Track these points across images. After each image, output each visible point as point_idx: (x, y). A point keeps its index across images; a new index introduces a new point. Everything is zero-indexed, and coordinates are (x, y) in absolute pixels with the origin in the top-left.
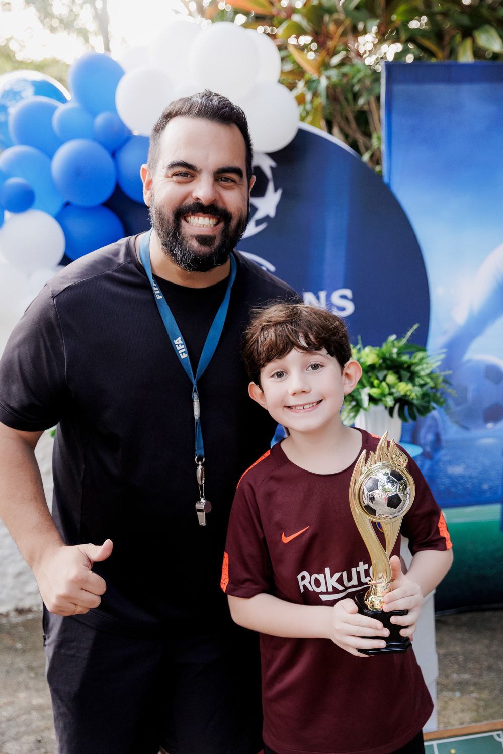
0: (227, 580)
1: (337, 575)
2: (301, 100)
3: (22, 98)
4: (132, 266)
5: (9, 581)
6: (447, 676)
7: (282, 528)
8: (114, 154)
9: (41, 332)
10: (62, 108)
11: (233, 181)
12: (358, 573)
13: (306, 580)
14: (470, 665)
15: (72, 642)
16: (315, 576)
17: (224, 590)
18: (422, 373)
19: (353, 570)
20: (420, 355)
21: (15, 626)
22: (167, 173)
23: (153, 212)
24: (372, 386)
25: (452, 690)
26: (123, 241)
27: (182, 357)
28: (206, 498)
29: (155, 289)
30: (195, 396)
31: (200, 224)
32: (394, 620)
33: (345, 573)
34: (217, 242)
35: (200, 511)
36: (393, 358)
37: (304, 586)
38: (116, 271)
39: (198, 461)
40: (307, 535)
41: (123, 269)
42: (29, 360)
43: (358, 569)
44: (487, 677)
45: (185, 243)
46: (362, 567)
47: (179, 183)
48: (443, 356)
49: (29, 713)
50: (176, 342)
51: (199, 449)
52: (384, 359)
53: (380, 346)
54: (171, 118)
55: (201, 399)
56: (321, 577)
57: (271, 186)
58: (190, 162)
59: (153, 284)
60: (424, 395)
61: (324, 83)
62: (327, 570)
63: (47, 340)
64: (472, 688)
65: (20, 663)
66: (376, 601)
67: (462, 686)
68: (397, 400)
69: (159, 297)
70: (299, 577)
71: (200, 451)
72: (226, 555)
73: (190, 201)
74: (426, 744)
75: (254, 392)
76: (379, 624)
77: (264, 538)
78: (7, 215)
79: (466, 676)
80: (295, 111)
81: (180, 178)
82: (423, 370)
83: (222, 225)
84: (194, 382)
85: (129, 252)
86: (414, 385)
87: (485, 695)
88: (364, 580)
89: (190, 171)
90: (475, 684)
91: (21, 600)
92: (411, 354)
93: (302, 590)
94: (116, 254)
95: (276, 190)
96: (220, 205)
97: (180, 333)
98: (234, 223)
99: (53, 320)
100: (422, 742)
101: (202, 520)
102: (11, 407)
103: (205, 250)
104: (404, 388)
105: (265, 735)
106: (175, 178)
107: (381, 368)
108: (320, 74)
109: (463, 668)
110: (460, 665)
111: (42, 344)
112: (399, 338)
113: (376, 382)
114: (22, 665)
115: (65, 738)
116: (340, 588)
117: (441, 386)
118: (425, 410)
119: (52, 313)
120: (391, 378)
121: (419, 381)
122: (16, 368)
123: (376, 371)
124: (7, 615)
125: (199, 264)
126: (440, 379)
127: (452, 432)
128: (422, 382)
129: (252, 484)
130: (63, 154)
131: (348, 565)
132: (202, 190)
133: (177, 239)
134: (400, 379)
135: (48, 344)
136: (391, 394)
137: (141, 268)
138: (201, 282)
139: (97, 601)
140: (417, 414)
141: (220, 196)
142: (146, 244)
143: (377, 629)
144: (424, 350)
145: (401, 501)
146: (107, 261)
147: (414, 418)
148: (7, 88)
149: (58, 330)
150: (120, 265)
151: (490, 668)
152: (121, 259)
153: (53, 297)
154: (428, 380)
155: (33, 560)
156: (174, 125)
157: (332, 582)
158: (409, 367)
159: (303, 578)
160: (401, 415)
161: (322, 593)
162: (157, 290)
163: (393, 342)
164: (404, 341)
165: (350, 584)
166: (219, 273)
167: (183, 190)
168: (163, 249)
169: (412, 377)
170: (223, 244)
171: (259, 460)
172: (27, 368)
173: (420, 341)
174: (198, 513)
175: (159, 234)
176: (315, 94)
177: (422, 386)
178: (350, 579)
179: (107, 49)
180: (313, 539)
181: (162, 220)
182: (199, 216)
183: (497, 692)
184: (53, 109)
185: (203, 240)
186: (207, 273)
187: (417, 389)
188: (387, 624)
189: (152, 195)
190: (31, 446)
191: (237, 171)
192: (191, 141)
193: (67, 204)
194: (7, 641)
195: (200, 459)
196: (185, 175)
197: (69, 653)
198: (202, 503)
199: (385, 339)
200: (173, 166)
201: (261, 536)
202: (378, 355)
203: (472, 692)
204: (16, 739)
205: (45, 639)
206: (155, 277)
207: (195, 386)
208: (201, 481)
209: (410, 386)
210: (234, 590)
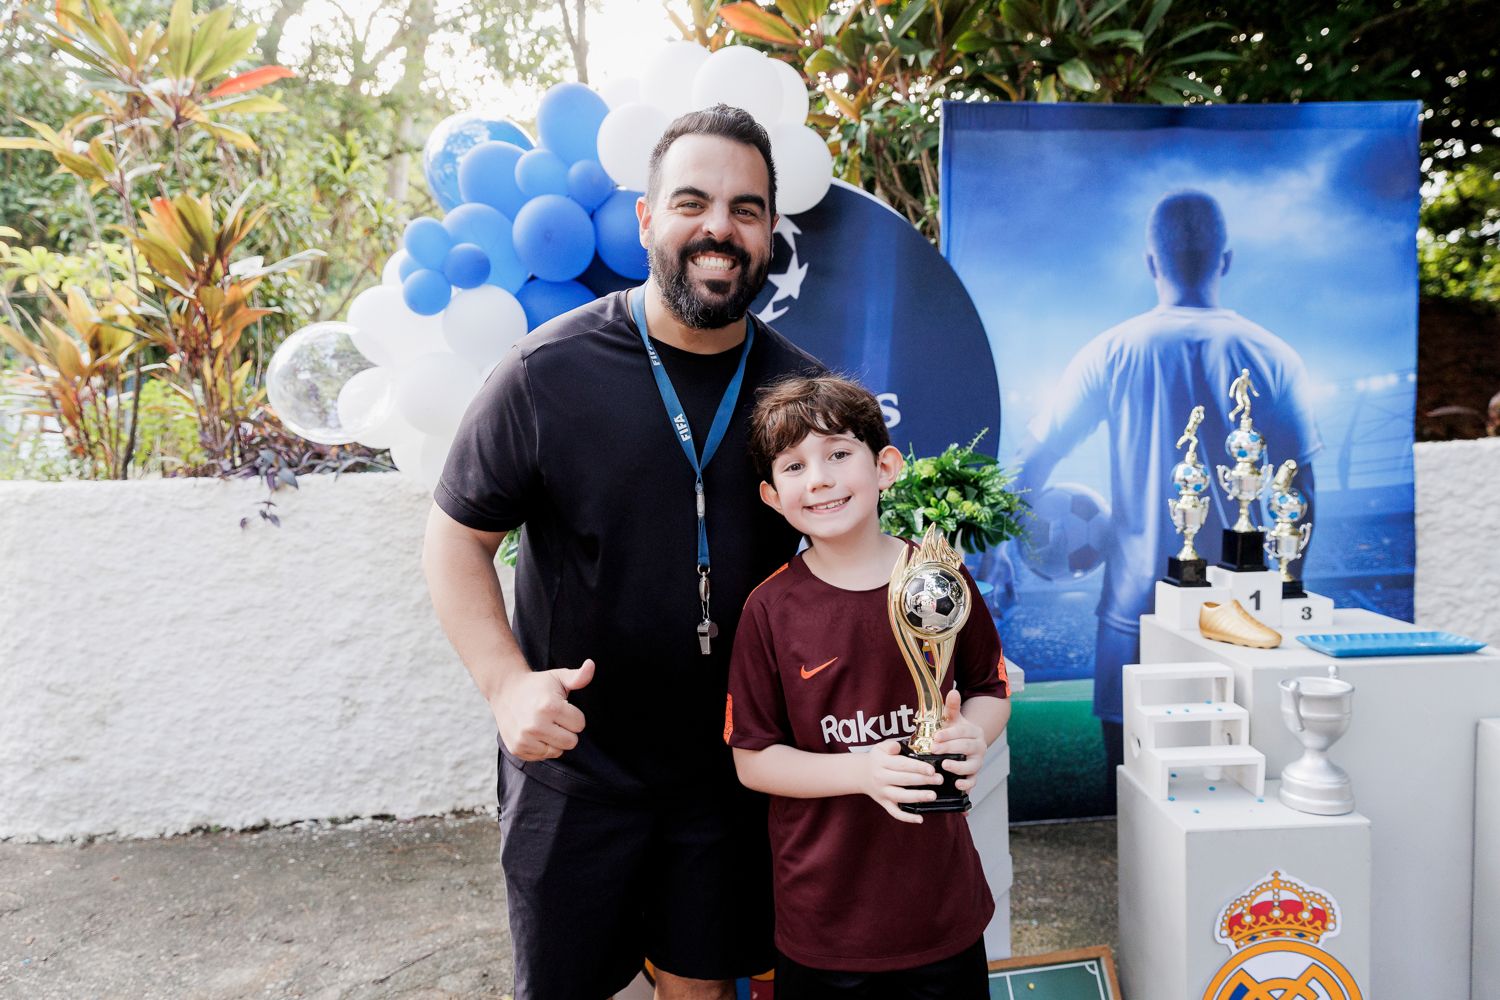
0: (731, 729)
1: (872, 720)
2: (835, 150)
3: (475, 143)
4: (622, 325)
5: (446, 773)
6: (1020, 900)
7: (801, 661)
8: (592, 216)
9: (508, 404)
10: (526, 155)
11: (752, 214)
12: (899, 719)
13: (831, 728)
14: (1051, 886)
15: (536, 812)
16: (844, 722)
17: (727, 741)
18: (993, 490)
19: (893, 715)
20: (989, 469)
21: (455, 830)
22: (671, 203)
23: (652, 255)
24: (928, 505)
25: (1027, 917)
26: (612, 295)
27: (684, 439)
28: (711, 619)
29: (651, 353)
30: (699, 488)
31: (712, 266)
32: (946, 764)
33: (882, 718)
34: (733, 290)
35: (704, 634)
36: (954, 470)
37: (830, 735)
38: (601, 330)
39: (702, 570)
40: (835, 669)
41: (612, 328)
42: (491, 438)
43: (900, 713)
44: (1073, 902)
45: (692, 290)
46: (905, 711)
47: (687, 215)
48: (1020, 470)
49: (472, 940)
50: (676, 420)
51: (702, 555)
52: (943, 472)
53: (939, 456)
54: (676, 137)
55: (706, 493)
56: (851, 723)
57: (794, 260)
58: (700, 188)
59: (649, 347)
60: (996, 518)
61: (864, 128)
62: (860, 714)
63: (514, 410)
64: (1053, 916)
65: (460, 877)
66: (925, 744)
67: (1040, 913)
68: (960, 525)
69: (656, 364)
70: (823, 722)
71: (704, 559)
72: (729, 697)
73: (699, 237)
74: (990, 976)
75: (767, 494)
76: (930, 768)
77: (778, 673)
78: (455, 290)
79: (1046, 901)
80: (829, 163)
81: (687, 210)
82: (995, 486)
83: (738, 269)
84: (698, 471)
85: (619, 308)
86: (983, 505)
87: (1071, 923)
88: (907, 728)
89: (701, 200)
90: (1057, 911)
91: (460, 799)
92: (978, 467)
93: (827, 740)
94: (603, 310)
95: (800, 265)
96: (737, 243)
97: (680, 407)
98: (754, 266)
99: (523, 387)
100: (986, 972)
101: (706, 649)
102: (466, 500)
103: (717, 298)
104: (969, 508)
105: (778, 938)
106: (680, 209)
107: (939, 483)
108: (859, 117)
109: (1041, 890)
110: (1036, 886)
111: (508, 417)
112: (962, 446)
113: (933, 500)
114: (461, 880)
115: (524, 940)
116: (876, 737)
117: (1017, 507)
118: (996, 538)
119: (521, 378)
120: (953, 495)
121: (988, 500)
122: (474, 448)
123: (933, 488)
124: (442, 818)
125: (709, 319)
126: (1016, 499)
127: (1028, 582)
128: (992, 501)
129: (764, 602)
130: (528, 213)
131: (886, 707)
132: (715, 222)
133: (682, 286)
134: (965, 497)
135: (516, 417)
136: (953, 516)
137: (634, 327)
138: (708, 345)
139: (572, 741)
140: (986, 543)
141: (738, 232)
142: (641, 297)
143: (926, 774)
144: (995, 463)
145: (953, 606)
146: (592, 319)
147: (982, 548)
148: (455, 131)
149: (528, 398)
150: (607, 322)
151: (1077, 891)
152: (609, 316)
153: (523, 359)
154: (1001, 499)
155: (489, 691)
156: (679, 146)
157: (866, 729)
158: (976, 482)
159: (829, 724)
160: (965, 544)
161: (853, 744)
162: (653, 355)
163: (955, 452)
164: (970, 449)
165: (889, 733)
166: (732, 335)
167: (692, 222)
168: (663, 302)
169: (980, 495)
170: (740, 293)
171: (774, 575)
172: (488, 448)
173: (989, 450)
174: (701, 638)
175: (659, 282)
176: (853, 143)
177: (992, 506)
178: (888, 726)
179: (583, 78)
180: (843, 673)
181: (663, 263)
182: (710, 256)
183: (1087, 920)
184: (516, 156)
185: (715, 286)
186: (718, 331)
187: (987, 509)
188: (939, 769)
189: (652, 233)
190: (490, 552)
191: (758, 201)
192: (700, 163)
193: (533, 278)
194: (443, 851)
195: (704, 568)
196: (694, 205)
197: (531, 827)
198: (705, 626)
199: (945, 448)
200: (679, 192)
201: (775, 670)
202: (935, 467)
203: (1054, 920)
204: (455, 971)
205: (500, 812)
206: (653, 341)
207: (699, 476)
208: (705, 597)
209: (977, 505)
210: (740, 740)
